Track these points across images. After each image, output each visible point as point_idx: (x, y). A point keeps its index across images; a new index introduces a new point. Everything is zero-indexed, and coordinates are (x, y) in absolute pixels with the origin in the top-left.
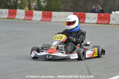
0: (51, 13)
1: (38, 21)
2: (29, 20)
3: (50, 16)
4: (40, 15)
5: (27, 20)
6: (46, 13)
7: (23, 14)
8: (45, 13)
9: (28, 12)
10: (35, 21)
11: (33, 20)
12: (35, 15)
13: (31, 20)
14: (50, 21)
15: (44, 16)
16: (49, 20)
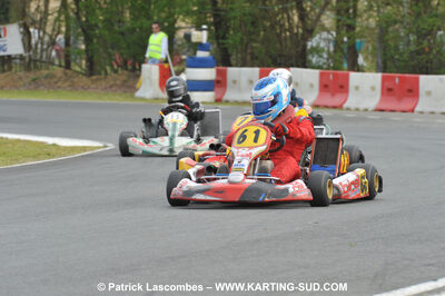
0: (417, 80)
1: (366, 110)
2: (334, 107)
3: (410, 91)
4: (373, 88)
5: (327, 107)
6: (397, 80)
7: (312, 86)
8: (394, 78)
9: (331, 77)
10: (357, 109)
11: (348, 109)
12: (357, 88)
13: (340, 107)
14: (413, 111)
15: (388, 91)
16: (409, 106)
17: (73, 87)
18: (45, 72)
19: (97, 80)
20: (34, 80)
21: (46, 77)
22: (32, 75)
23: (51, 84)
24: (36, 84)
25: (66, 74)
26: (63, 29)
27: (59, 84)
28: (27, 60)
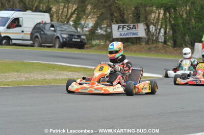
17: (166, 52)
18: (154, 45)
19: (177, 49)
20: (149, 49)
21: (155, 47)
22: (148, 46)
23: (157, 51)
24: (150, 50)
25: (163, 46)
26: (164, 26)
27: (160, 51)
28: (147, 40)
